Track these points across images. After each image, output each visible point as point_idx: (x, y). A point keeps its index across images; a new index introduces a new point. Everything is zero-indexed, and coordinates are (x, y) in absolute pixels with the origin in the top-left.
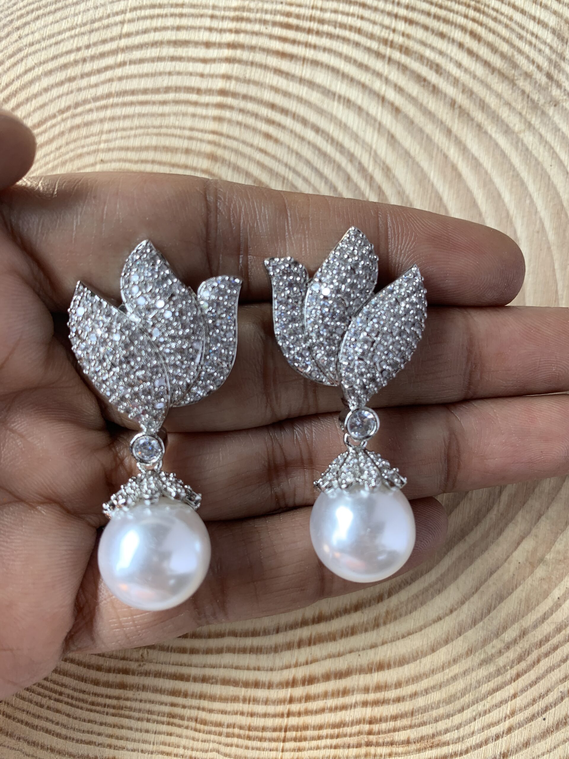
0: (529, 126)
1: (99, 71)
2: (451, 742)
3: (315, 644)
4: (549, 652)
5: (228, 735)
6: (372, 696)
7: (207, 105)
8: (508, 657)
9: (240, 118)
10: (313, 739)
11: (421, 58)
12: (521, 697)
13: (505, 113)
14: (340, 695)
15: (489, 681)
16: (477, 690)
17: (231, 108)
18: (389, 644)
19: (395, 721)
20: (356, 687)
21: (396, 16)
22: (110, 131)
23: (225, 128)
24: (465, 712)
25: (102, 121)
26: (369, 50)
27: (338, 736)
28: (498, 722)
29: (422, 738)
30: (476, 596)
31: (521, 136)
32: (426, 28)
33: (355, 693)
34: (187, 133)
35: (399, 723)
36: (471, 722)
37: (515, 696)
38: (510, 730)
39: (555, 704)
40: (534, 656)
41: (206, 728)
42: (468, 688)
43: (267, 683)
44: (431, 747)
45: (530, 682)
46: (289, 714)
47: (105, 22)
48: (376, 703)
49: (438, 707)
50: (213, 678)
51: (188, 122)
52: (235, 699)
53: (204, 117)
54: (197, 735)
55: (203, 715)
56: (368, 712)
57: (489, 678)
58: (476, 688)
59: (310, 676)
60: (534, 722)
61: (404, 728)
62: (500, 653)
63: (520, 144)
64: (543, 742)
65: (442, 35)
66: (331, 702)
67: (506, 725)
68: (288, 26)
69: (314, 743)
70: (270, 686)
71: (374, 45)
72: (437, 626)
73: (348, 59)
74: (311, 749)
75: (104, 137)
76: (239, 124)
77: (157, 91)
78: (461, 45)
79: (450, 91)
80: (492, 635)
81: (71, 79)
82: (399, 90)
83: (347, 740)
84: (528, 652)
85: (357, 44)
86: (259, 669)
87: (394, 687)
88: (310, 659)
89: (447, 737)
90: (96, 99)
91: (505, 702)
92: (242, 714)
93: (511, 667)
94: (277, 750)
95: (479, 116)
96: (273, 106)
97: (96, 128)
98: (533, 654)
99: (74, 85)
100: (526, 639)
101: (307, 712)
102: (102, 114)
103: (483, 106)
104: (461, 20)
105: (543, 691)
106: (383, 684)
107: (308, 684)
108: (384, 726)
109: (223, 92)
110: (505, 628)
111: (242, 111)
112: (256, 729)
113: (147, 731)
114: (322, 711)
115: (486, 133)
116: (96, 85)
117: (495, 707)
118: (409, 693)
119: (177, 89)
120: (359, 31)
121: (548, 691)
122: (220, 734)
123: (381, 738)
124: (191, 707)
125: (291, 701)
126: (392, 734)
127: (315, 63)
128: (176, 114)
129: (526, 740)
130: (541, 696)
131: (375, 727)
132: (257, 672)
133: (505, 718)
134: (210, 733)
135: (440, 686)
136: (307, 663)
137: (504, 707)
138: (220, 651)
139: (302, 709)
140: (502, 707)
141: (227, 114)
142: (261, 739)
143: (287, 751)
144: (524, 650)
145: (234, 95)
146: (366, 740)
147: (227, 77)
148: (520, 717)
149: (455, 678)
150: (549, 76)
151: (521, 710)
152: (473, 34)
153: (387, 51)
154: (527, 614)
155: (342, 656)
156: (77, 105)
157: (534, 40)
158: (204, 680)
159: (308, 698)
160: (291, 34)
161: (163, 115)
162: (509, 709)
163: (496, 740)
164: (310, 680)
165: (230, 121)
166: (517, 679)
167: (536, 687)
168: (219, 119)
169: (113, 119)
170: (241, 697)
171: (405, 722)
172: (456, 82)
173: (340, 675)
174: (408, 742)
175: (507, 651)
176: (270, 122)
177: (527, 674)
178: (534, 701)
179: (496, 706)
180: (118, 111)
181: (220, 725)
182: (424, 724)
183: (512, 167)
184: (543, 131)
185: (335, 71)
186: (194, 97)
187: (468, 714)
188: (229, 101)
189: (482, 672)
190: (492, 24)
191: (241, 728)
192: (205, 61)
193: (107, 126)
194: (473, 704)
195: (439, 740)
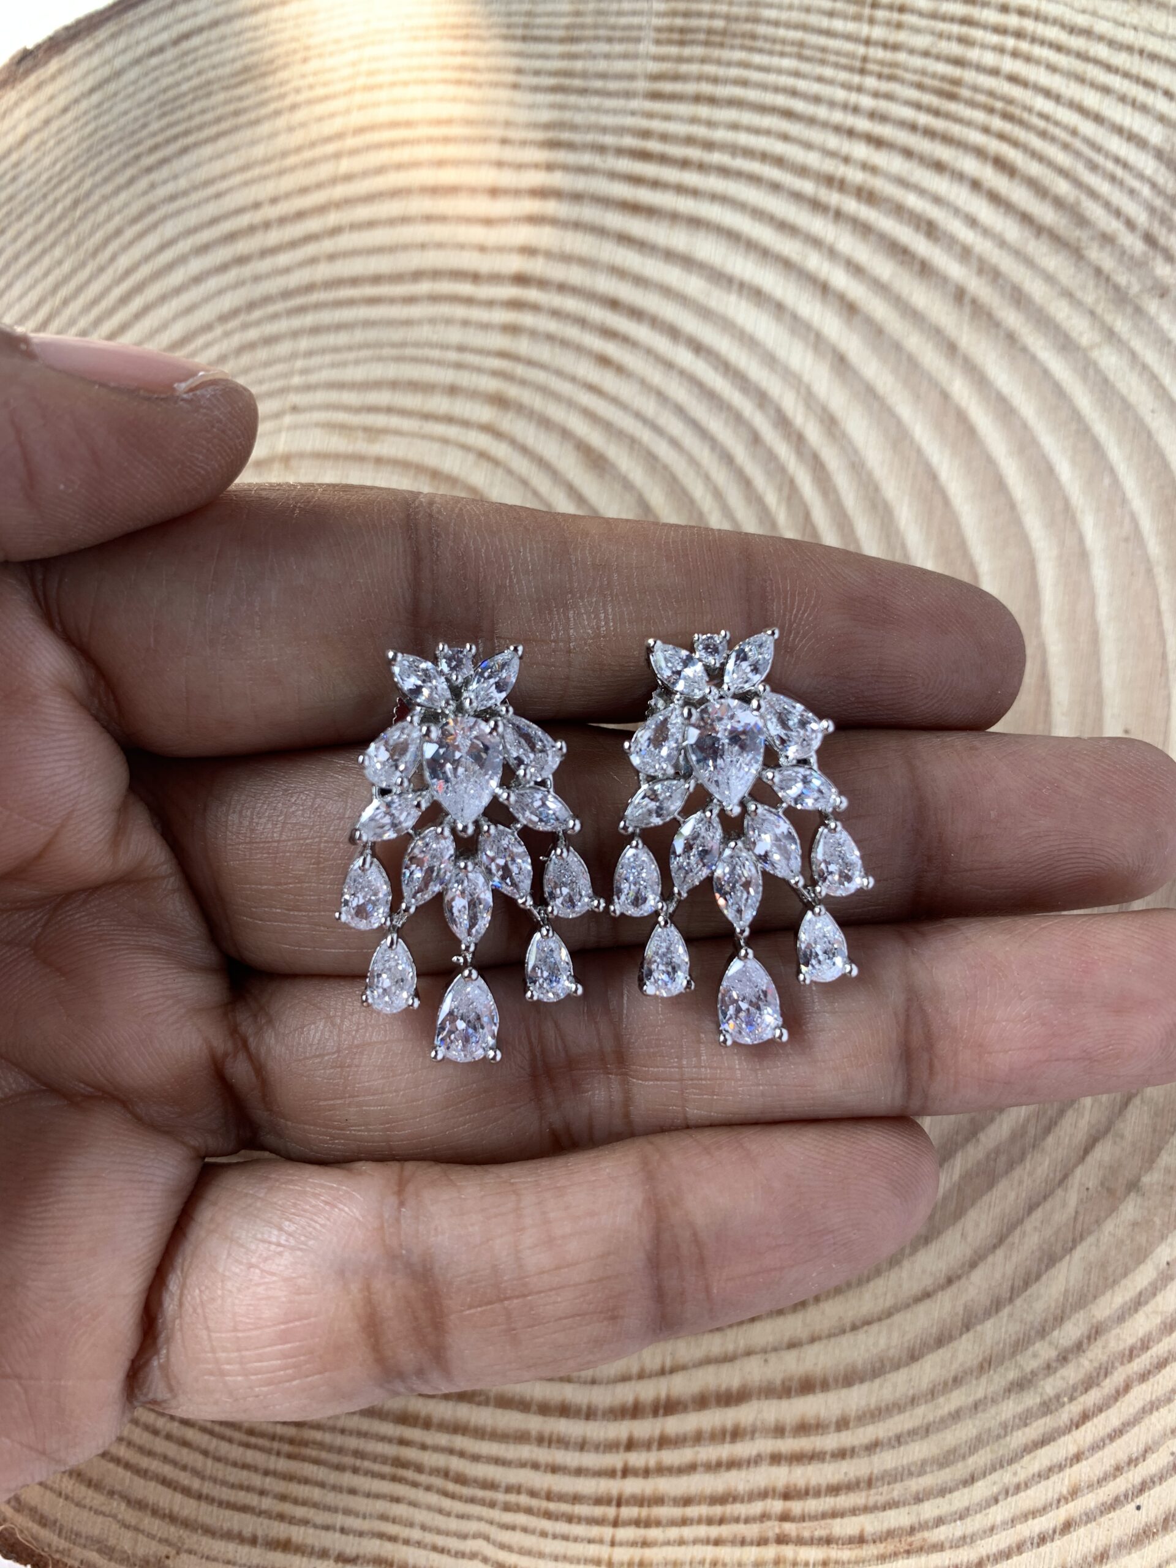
0: (1110, 335)
1: (293, 244)
2: (947, 1545)
4: (1149, 1372)
5: (507, 1508)
6: (788, 1445)
7: (490, 304)
8: (1063, 1378)
9: (551, 325)
10: (673, 1523)
11: (899, 211)
12: (1090, 1460)
13: (1061, 311)
14: (728, 1440)
15: (1026, 1425)
16: (1002, 1442)
17: (535, 308)
18: (825, 1341)
19: (836, 1495)
20: (759, 1424)
21: (851, 133)
22: (310, 354)
23: (523, 346)
24: (977, 1485)
25: (295, 334)
26: (797, 196)
27: (722, 1521)
28: (1044, 1509)
29: (890, 1534)
30: (1000, 1253)
31: (1095, 354)
32: (908, 153)
33: (757, 1436)
34: (452, 356)
35: (844, 1501)
36: (988, 1506)
37: (1077, 1458)
38: (1067, 1527)
39: (1162, 1479)
40: (1118, 1378)
41: (466, 1491)
42: (984, 1437)
43: (584, 1408)
44: (908, 1552)
45: (1109, 1430)
46: (626, 1472)
47: (307, 155)
48: (798, 1458)
49: (922, 1473)
51: (455, 335)
52: (522, 1437)
53: (485, 327)
54: (447, 1503)
55: (459, 1465)
56: (780, 1476)
57: (1025, 1419)
58: (999, 1437)
59: (668, 1398)
60: (1118, 1512)
61: (854, 1511)
62: (1049, 1369)
63: (1091, 371)
64: (1136, 1555)
65: (939, 167)
66: (709, 1452)
67: (1060, 1515)
68: (644, 156)
69: (673, 1533)
70: (590, 1414)
71: (808, 187)
72: (922, 1308)
73: (758, 214)
74: (668, 1543)
75: (299, 364)
76: (550, 338)
77: (397, 278)
78: (976, 185)
79: (955, 270)
80: (1033, 1333)
81: (241, 260)
82: (856, 269)
83: (741, 1529)
84: (1105, 1371)
85: (776, 187)
87: (833, 1428)
88: (668, 1364)
89: (941, 1534)
90: (286, 294)
91: (1057, 1468)
92: (535, 1466)
93: (1072, 1399)
94: (601, 1541)
95: (1012, 318)
96: (614, 304)
97: (283, 348)
98: (1116, 1374)
99: (247, 271)
100: (1100, 1343)
101: (662, 1470)
102: (297, 322)
103: (1018, 298)
104: (976, 137)
105: (1135, 1449)
106: (813, 1422)
107: (665, 1415)
108: (812, 1505)
109: (521, 279)
110: (1060, 1319)
111: (556, 313)
112: (561, 1498)
113: (353, 1492)
114: (691, 1468)
115: (1024, 350)
116: (287, 270)
117: (1037, 1479)
118: (864, 1441)
119: (436, 274)
120: (779, 161)
121: (1147, 1451)
122: (492, 1505)
123: (807, 1530)
124: (437, 1449)
125: (631, 1445)
126: (829, 1521)
127: (695, 223)
128: (432, 321)
129: (1101, 1549)
130: (1133, 1462)
131: (796, 1507)
132: (565, 1386)
133: (1059, 1501)
134: (472, 1500)
135: (927, 1431)
136: (662, 1372)
137: (1054, 1478)
139: (652, 1463)
140: (1051, 1480)
141: (527, 319)
142: (570, 1519)
143: (621, 1544)
144: (1096, 1364)
145: (542, 284)
146: (777, 1531)
147: (529, 251)
148: (1089, 1501)
149: (956, 1416)
150: (1150, 239)
151: (1091, 1487)
152: (1000, 164)
153: (833, 198)
154: (1103, 1293)
155: (731, 1361)
156: (251, 306)
157: (1119, 172)
159: (664, 1442)
160: (649, 170)
161: (408, 323)
162: (1066, 1482)
163: (1038, 1546)
164: (669, 1407)
165: (533, 334)
166: (1084, 1423)
167: (1120, 1442)
168: (512, 329)
169: (315, 330)
170: (534, 1434)
171: (856, 1499)
172: (965, 253)
173: (729, 1398)
174: (860, 1540)
175: (1063, 1366)
176: (609, 333)
177: (1103, 1415)
178: (1118, 1470)
179: (1039, 1476)
180: (326, 317)
181: (491, 1486)
182: (893, 1505)
183: (1076, 415)
184: (1137, 344)
185: (732, 236)
186: (465, 288)
187: (982, 1489)
188: (532, 294)
189: (1010, 1408)
190: (1036, 143)
191: (533, 1494)
192: (488, 222)
193: (304, 344)
194: (994, 1469)
195: (924, 1540)
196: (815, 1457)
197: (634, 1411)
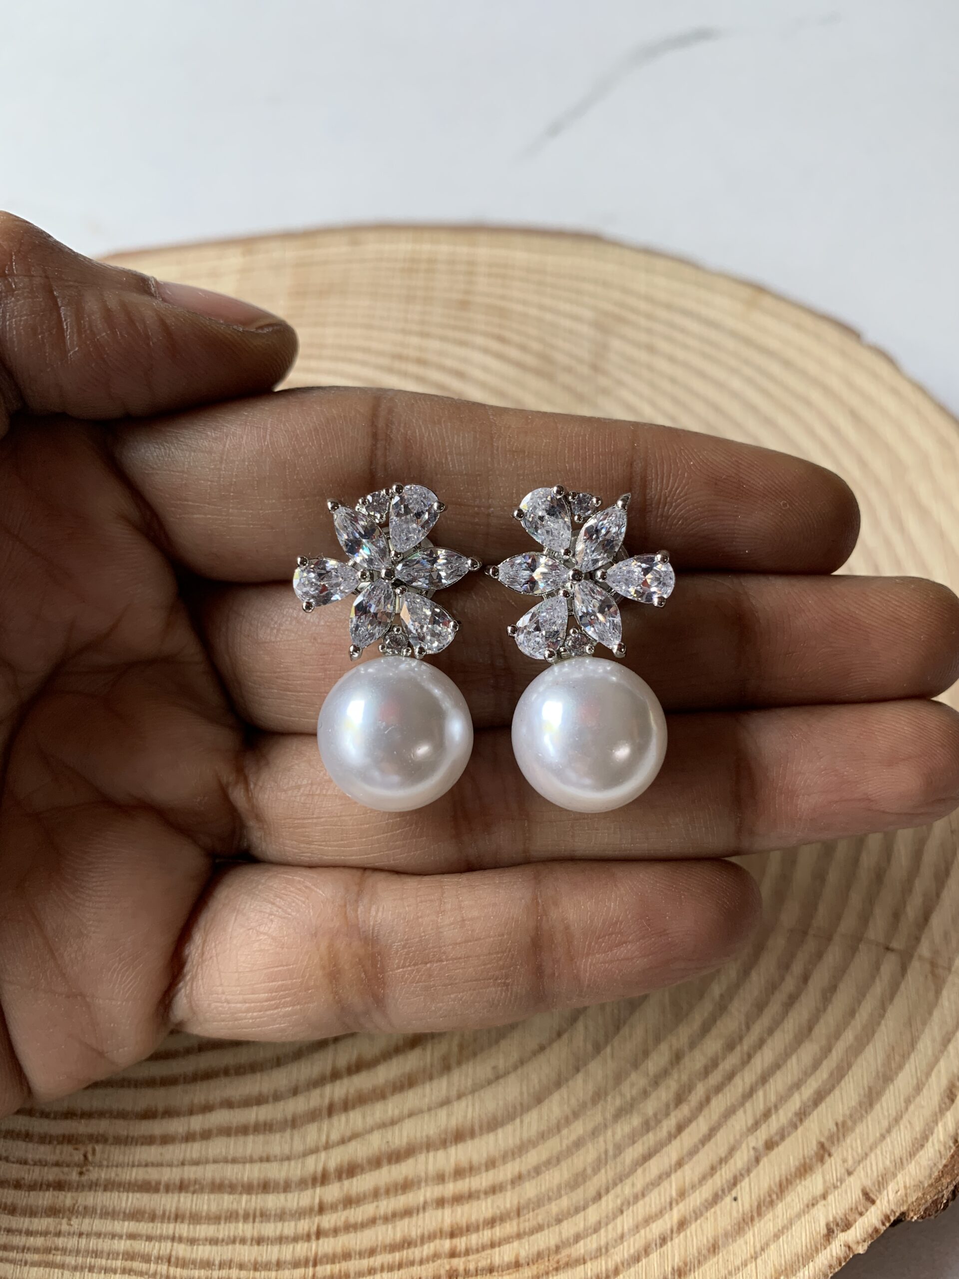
2: (587, 1258)
3: (354, 1107)
4: (723, 1084)
6: (450, 1188)
8: (658, 1100)
12: (690, 1165)
14: (400, 1192)
15: (634, 1142)
16: (618, 1160)
18: (470, 1097)
19: (492, 1227)
20: (423, 1174)
24: (604, 1199)
27: (400, 1266)
28: (661, 1212)
29: (539, 1256)
33: (423, 1184)
35: (498, 1232)
36: (615, 1217)
37: (680, 1164)
38: (682, 1225)
39: (749, 1171)
40: (699, 1092)
42: (603, 1156)
43: (282, 1182)
44: (557, 1269)
45: (700, 1136)
46: (319, 1234)
48: (458, 1199)
49: (559, 1196)
50: (196, 1182)
52: (232, 1216)
55: (181, 1250)
56: (447, 1217)
57: (633, 1138)
58: (615, 1156)
59: (349, 1163)
60: (719, 1205)
61: (507, 1240)
62: (645, 1093)
64: (740, 1241)
66: (386, 1205)
67: (675, 1215)
70: (286, 1187)
80: (628, 1066)
83: (416, 1271)
84: (688, 1088)
86: (268, 1160)
87: (483, 1168)
88: (348, 1134)
89: (580, 1249)
91: (665, 1175)
92: (243, 1241)
93: (667, 1115)
98: (698, 1089)
100: (681, 1066)
101: (350, 1227)
105: (723, 1151)
106: (467, 1166)
107: (348, 1178)
108: (474, 1239)
110: (646, 1054)
112: (266, 1266)
114: (372, 1222)
117: (651, 1187)
118: (509, 1176)
121: (732, 1151)
123: (472, 1262)
124: (161, 1238)
125: (322, 1209)
126: (489, 1251)
129: (711, 1241)
130: (723, 1161)
131: (461, 1243)
132: (266, 1165)
133: (671, 1204)
135: (558, 1159)
136: (343, 1141)
137: (665, 1184)
138: (206, 1135)
139: (340, 1223)
140: (662, 1185)
144: (681, 1084)
146: (447, 1267)
148: (696, 1199)
149: (579, 1143)
151: (693, 1187)
155: (396, 1123)
158: (182, 1187)
159: (349, 1202)
162: (674, 1187)
163: (661, 1246)
164: (350, 1170)
166: (679, 1134)
167: (710, 1146)
170: (241, 1212)
171: (510, 1228)
173: (396, 1156)
174: (517, 1265)
175: (655, 1090)
177: (694, 1124)
178: (713, 1169)
179: (652, 1184)
181: (208, 1265)
182: (539, 1228)
187: (609, 1203)
189: (622, 1129)
191: (241, 1266)
194: (615, 1184)
195: (569, 1256)
196: (471, 1196)
197: (322, 1179)
